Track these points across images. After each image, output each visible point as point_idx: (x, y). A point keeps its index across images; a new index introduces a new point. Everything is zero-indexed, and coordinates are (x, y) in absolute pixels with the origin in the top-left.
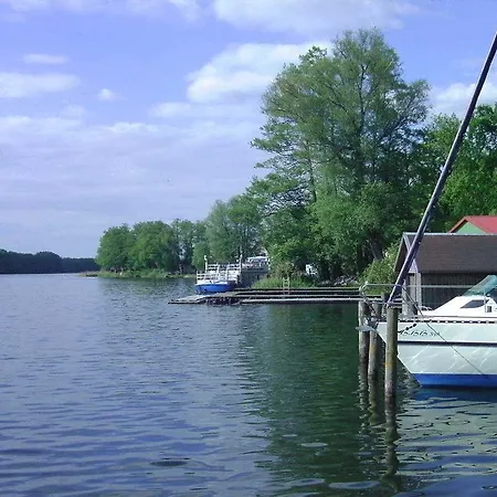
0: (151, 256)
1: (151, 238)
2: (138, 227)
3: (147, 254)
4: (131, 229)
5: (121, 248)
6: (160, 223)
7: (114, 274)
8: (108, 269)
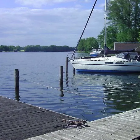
0: (90, 47)
1: (90, 42)
2: (87, 39)
3: (89, 46)
4: (86, 39)
5: (83, 45)
6: (93, 38)
7: (81, 52)
8: (80, 50)
